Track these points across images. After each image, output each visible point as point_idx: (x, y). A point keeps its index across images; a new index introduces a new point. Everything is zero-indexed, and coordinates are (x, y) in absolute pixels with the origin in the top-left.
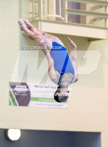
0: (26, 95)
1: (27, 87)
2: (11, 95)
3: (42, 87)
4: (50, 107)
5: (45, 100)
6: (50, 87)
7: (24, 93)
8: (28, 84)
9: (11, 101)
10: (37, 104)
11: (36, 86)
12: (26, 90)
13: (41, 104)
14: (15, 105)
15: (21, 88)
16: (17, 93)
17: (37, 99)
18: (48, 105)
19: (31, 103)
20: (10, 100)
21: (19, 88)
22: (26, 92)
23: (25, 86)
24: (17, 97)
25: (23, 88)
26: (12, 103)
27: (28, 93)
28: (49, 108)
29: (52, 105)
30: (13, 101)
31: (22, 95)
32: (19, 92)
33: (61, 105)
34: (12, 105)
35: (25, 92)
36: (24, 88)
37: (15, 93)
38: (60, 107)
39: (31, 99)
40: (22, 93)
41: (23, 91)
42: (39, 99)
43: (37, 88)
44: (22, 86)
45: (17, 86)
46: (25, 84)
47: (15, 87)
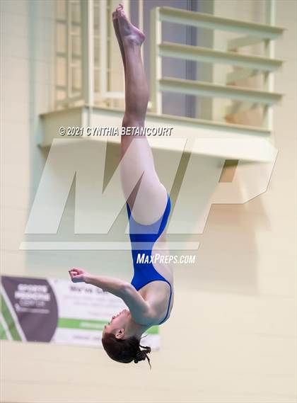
0: (46, 311)
1: (50, 290)
2: (6, 314)
3: (90, 291)
7: (41, 308)
8: (52, 282)
9: (5, 326)
10: (77, 337)
11: (73, 288)
12: (47, 297)
13: (87, 338)
14: (16, 337)
15: (33, 292)
16: (21, 306)
17: (75, 323)
19: (61, 334)
20: (1, 327)
21: (27, 291)
22: (46, 302)
23: (44, 289)
24: (22, 317)
25: (38, 292)
26: (8, 334)
27: (52, 304)
30: (12, 327)
31: (35, 311)
32: (26, 304)
34: (7, 339)
35: (42, 304)
36: (41, 292)
37: (18, 307)
39: (60, 323)
40: (34, 307)
41: (40, 301)
42: (83, 325)
43: (75, 294)
44: (35, 288)
45: (21, 287)
46: (43, 282)
47: (16, 289)
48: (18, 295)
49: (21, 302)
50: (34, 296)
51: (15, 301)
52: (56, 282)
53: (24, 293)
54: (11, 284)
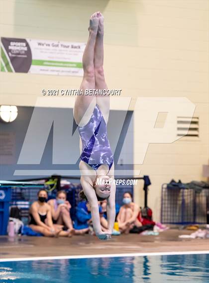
0: (26, 56)
1: (27, 45)
2: (4, 57)
3: (49, 45)
4: (60, 74)
5: (53, 64)
6: (60, 46)
7: (22, 54)
8: (28, 41)
9: (4, 64)
10: (41, 70)
11: (40, 44)
12: (26, 49)
13: (47, 70)
14: (10, 70)
15: (18, 46)
16: (12, 54)
17: (41, 63)
18: (58, 71)
19: (33, 68)
20: (2, 65)
21: (15, 46)
22: (25, 51)
23: (24, 44)
24: (12, 59)
25: (21, 46)
26: (5, 68)
27: (29, 52)
28: (58, 75)
29: (63, 71)
30: (7, 65)
31: (19, 56)
32: (15, 52)
33: (77, 72)
34: (5, 71)
35: (23, 52)
36: (23, 46)
37: (10, 53)
38: (74, 74)
39: (33, 62)
40: (19, 54)
41: (22, 51)
42: (45, 63)
43: (40, 47)
44: (19, 44)
45: (12, 43)
46: (23, 41)
47: (10, 45)
48: (10, 48)
49: (12, 52)
50: (18, 48)
51: (8, 51)
52: (30, 40)
53: (14, 47)
54: (7, 42)
